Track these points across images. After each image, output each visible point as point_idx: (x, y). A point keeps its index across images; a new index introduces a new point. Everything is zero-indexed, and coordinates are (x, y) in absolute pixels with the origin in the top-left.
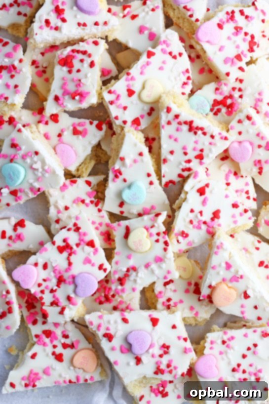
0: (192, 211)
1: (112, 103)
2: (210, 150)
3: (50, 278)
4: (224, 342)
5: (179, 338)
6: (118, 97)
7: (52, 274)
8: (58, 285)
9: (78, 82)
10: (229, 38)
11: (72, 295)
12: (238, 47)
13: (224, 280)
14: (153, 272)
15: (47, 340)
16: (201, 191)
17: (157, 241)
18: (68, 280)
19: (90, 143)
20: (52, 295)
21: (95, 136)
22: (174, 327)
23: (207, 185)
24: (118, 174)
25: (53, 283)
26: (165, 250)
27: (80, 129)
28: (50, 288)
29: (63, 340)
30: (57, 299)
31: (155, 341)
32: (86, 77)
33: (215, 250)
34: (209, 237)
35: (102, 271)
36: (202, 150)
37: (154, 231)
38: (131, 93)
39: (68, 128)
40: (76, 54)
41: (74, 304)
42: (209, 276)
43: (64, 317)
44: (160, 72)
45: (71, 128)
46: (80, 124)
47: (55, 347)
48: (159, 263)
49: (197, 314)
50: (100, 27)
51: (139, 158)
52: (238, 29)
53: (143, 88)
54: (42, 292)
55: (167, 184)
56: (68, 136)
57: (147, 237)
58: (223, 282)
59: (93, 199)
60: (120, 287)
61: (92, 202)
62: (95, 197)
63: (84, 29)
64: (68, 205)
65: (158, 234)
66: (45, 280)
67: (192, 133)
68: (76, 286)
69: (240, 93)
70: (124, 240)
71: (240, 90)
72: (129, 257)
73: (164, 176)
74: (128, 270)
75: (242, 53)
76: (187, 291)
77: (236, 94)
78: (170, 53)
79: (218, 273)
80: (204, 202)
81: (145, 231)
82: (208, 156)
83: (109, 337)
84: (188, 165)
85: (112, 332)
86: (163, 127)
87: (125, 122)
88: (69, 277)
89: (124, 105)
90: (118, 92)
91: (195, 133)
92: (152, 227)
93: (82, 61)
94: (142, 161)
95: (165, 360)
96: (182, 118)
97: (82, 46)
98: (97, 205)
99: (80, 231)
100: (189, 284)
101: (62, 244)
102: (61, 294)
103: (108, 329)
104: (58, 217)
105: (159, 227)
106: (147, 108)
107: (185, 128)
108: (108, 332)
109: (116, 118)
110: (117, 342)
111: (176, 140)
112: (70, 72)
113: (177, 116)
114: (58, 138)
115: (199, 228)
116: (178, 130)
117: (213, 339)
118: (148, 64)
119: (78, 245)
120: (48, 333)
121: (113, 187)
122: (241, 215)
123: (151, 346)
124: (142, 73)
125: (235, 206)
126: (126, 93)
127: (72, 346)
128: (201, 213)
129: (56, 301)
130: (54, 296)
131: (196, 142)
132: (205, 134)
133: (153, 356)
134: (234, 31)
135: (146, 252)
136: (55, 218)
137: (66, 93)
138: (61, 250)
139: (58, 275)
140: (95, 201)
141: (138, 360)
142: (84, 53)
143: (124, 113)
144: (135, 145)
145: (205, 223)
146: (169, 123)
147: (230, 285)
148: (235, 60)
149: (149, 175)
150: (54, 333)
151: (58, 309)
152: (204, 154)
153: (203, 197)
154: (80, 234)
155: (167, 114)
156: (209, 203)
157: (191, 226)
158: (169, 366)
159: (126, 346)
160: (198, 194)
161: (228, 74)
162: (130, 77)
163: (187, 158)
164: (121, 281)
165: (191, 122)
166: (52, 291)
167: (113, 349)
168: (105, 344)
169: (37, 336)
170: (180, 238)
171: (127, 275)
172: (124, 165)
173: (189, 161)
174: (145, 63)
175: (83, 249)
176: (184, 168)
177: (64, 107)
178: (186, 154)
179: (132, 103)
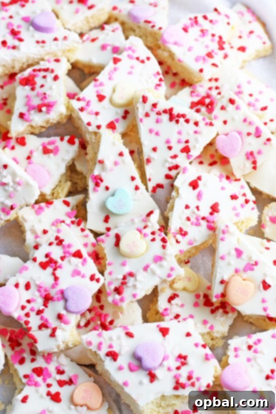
0: (187, 207)
1: (82, 109)
2: (196, 140)
3: (35, 298)
4: (250, 347)
5: (196, 345)
6: (88, 103)
7: (37, 294)
8: (45, 305)
9: (43, 96)
10: (196, 40)
11: (63, 312)
12: (207, 47)
13: (237, 271)
14: (153, 273)
15: (39, 379)
16: (194, 185)
17: (153, 240)
18: (56, 297)
19: (63, 160)
20: (39, 317)
21: (68, 152)
22: (188, 335)
23: (199, 178)
24: (99, 181)
25: (39, 304)
26: (164, 247)
27: (50, 147)
28: (36, 309)
29: (59, 377)
30: (46, 321)
31: (169, 353)
32: (51, 88)
33: (221, 235)
34: (211, 232)
35: (94, 282)
36: (187, 142)
37: (148, 231)
38: (101, 98)
39: (37, 149)
40: (37, 73)
41: (66, 323)
42: (218, 270)
43: (56, 340)
44: (130, 76)
45: (41, 148)
46: (50, 143)
47: (49, 386)
48: (159, 263)
49: (212, 328)
50: (60, 42)
51: (119, 159)
52: (203, 32)
53: (114, 91)
54: (27, 315)
55: (154, 190)
56: (38, 156)
57: (141, 238)
58: (236, 274)
59: (74, 219)
60: (117, 297)
61: (73, 222)
62: (76, 217)
63: (43, 47)
64: (46, 228)
65: (153, 233)
66: (29, 301)
67: (174, 122)
68: (66, 300)
69: (217, 91)
70: (115, 248)
71: (217, 88)
72: (124, 264)
73: (150, 180)
74: (124, 278)
75: (213, 51)
76: (196, 305)
77: (214, 93)
78: (138, 59)
79: (229, 264)
80: (199, 196)
81: (138, 233)
82: (195, 147)
83: (113, 356)
84: (175, 162)
85: (116, 349)
86: (141, 120)
87: (99, 127)
88: (57, 294)
89: (95, 110)
90: (87, 99)
91: (177, 122)
92: (145, 227)
93: (44, 77)
94: (124, 162)
95: (184, 372)
96: (160, 108)
97: (43, 65)
98: (79, 224)
99: (64, 243)
100: (198, 296)
101: (44, 260)
102: (50, 314)
103: (111, 346)
104: (36, 242)
105: (152, 226)
106: (121, 112)
107: (165, 117)
108: (110, 350)
109: (89, 124)
110: (123, 360)
111: (157, 134)
112: (33, 89)
113: (154, 105)
114: (27, 161)
115: (198, 224)
116: (157, 121)
117: (237, 346)
118: (115, 69)
119: (62, 258)
120: (39, 371)
121: (95, 199)
122: (242, 206)
123: (165, 358)
124: (110, 78)
125: (234, 197)
126: (96, 99)
127: (70, 382)
128: (198, 208)
129: (45, 323)
130: (42, 318)
131: (180, 133)
132: (187, 121)
133: (169, 369)
134: (200, 33)
135: (143, 254)
136: (34, 244)
137: (31, 108)
138: (44, 266)
139: (44, 294)
140: (77, 220)
141: (152, 377)
142: (46, 70)
143: (97, 119)
144: (114, 144)
145: (203, 218)
146: (147, 115)
147: (245, 275)
148: (206, 58)
149: (133, 179)
150: (46, 369)
151: (49, 331)
152: (190, 145)
153: (197, 191)
154: (64, 247)
155: (143, 104)
156: (204, 196)
157: (189, 223)
158: (190, 378)
159: (135, 363)
160: (191, 188)
161: (201, 71)
162: (98, 83)
163: (172, 153)
164: (118, 291)
165: (171, 110)
166: (39, 312)
167: (121, 368)
168: (109, 365)
169: (26, 376)
170: (179, 237)
171: (124, 283)
172: (104, 169)
173: (175, 157)
174: (113, 69)
175: (69, 262)
176: (171, 165)
177: (30, 121)
178: (170, 148)
179: (104, 108)
